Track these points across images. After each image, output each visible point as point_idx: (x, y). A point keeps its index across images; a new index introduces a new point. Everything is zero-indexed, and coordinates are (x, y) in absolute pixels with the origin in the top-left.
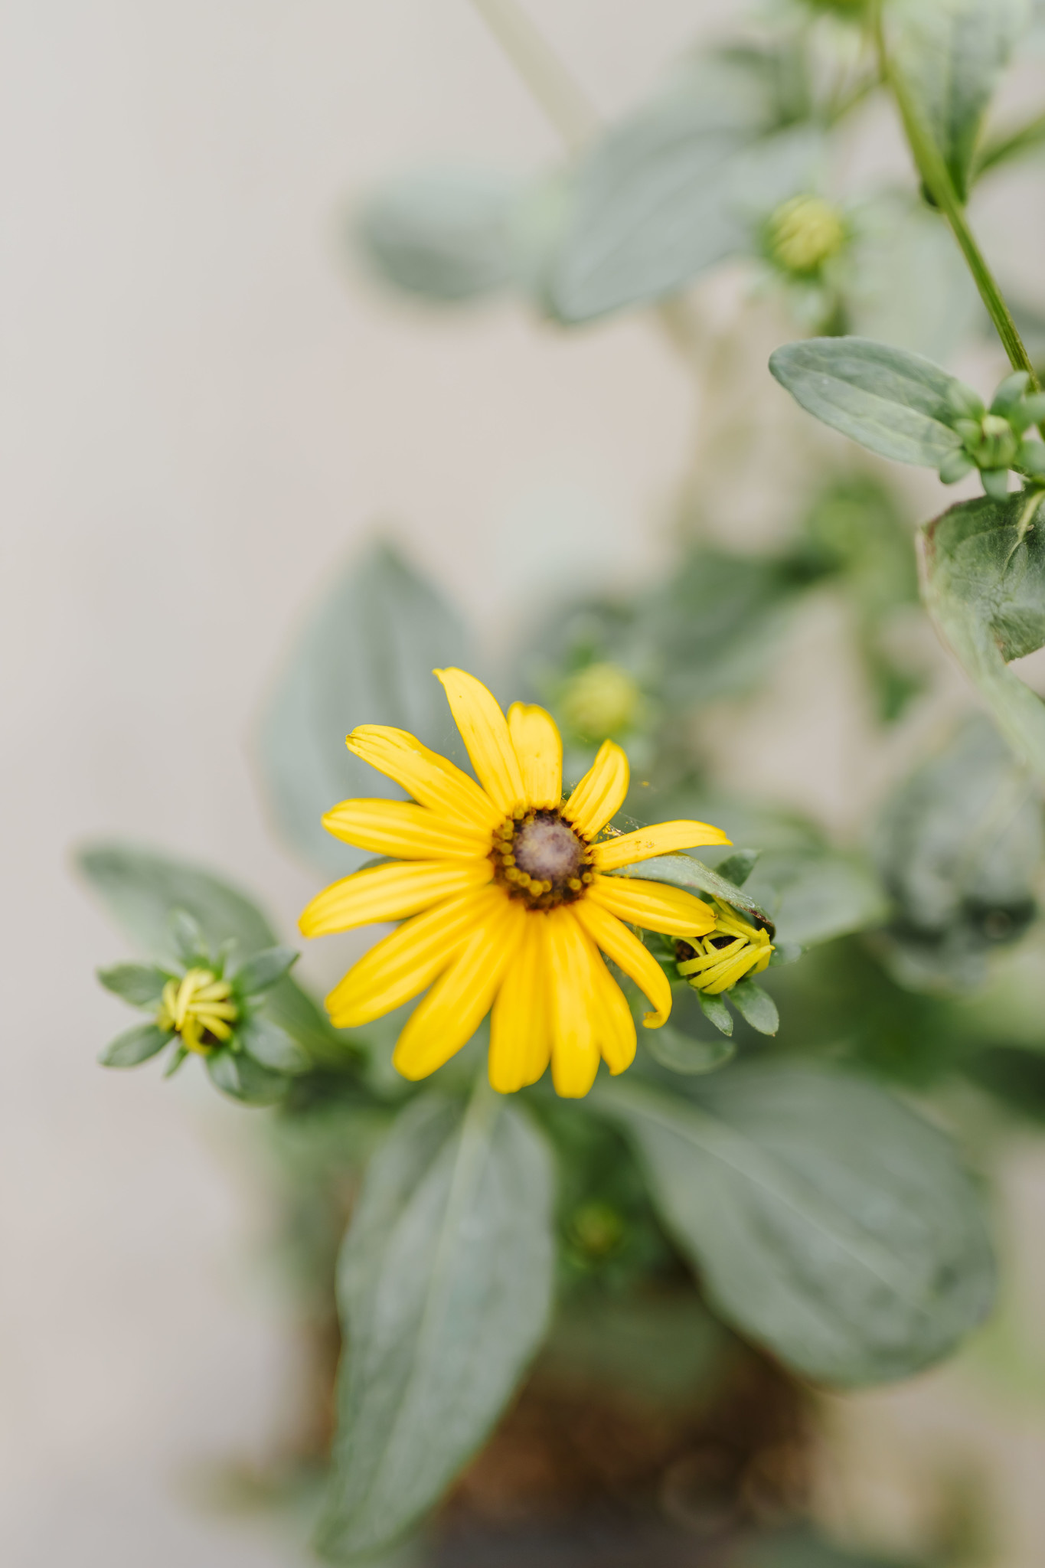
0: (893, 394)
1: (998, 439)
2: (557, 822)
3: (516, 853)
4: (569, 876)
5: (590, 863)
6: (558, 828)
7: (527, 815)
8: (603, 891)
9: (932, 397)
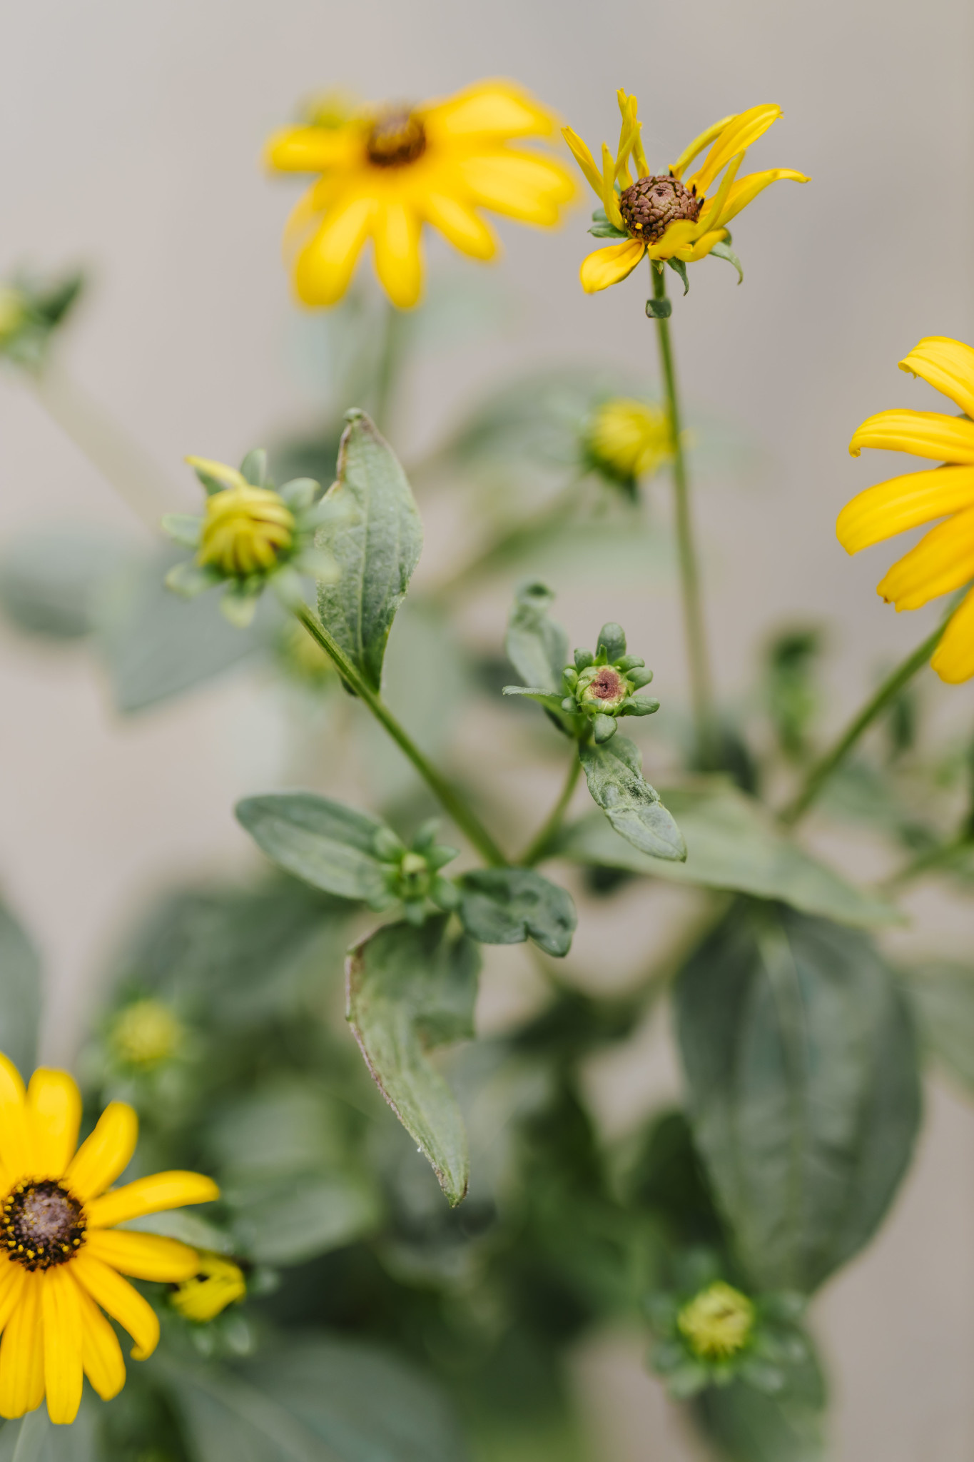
0: (333, 835)
1: (413, 876)
2: (54, 1194)
3: (16, 1222)
4: (60, 1241)
5: (82, 1226)
6: (55, 1200)
7: (26, 1189)
8: (98, 1245)
9: (363, 838)
